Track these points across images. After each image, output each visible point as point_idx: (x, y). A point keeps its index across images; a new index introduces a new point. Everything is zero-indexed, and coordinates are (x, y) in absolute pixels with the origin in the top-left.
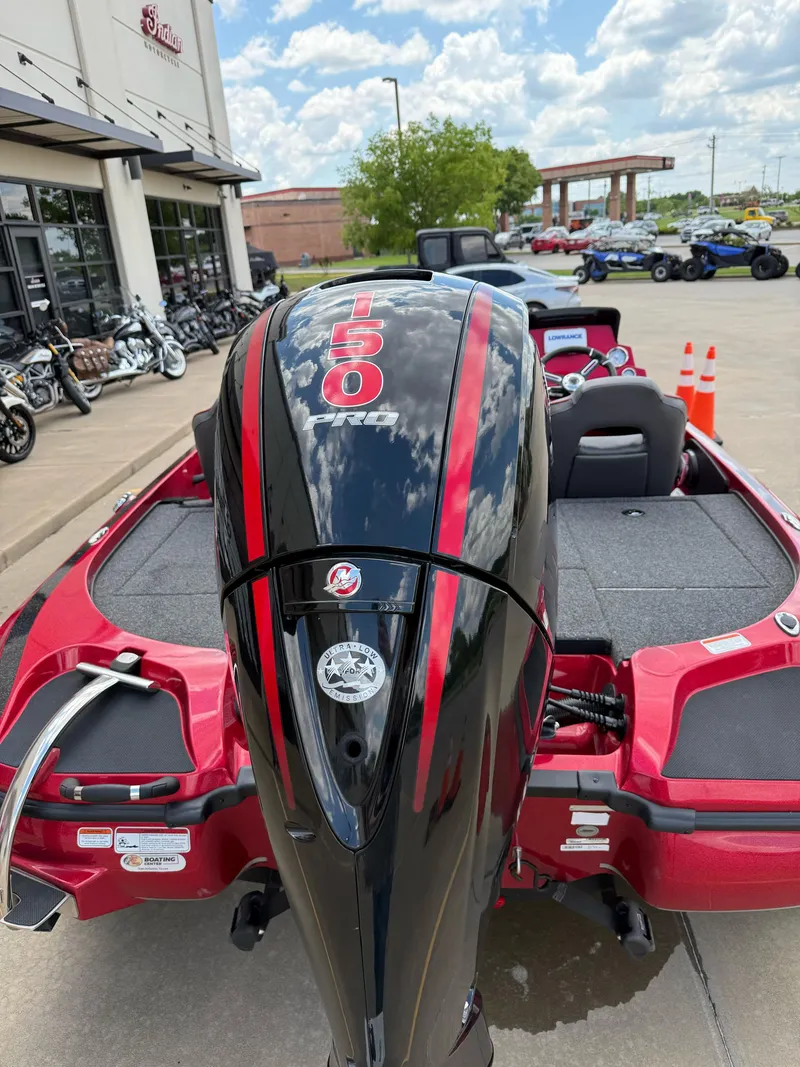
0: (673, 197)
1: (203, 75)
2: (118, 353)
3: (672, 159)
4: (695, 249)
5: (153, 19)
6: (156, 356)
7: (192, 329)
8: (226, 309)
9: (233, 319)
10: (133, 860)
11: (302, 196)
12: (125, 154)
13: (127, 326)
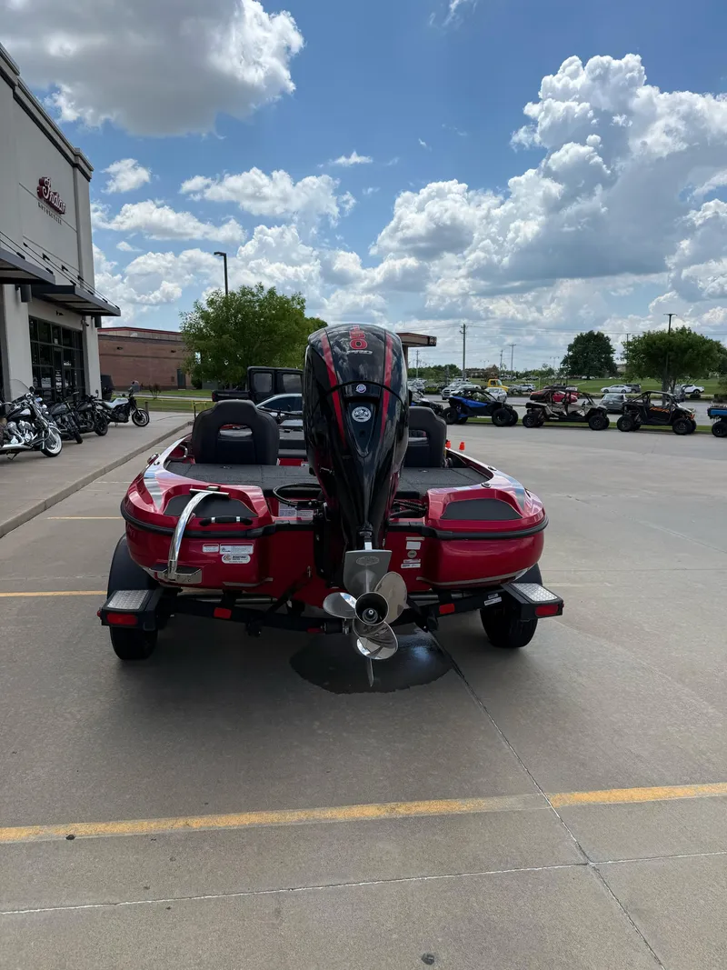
0: (435, 368)
1: (78, 232)
2: (9, 431)
3: (435, 338)
4: (452, 401)
5: (47, 188)
6: (39, 437)
7: (63, 421)
8: (88, 410)
9: (93, 418)
10: (228, 557)
11: (135, 335)
12: (19, 283)
13: (18, 410)
